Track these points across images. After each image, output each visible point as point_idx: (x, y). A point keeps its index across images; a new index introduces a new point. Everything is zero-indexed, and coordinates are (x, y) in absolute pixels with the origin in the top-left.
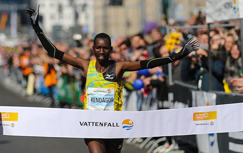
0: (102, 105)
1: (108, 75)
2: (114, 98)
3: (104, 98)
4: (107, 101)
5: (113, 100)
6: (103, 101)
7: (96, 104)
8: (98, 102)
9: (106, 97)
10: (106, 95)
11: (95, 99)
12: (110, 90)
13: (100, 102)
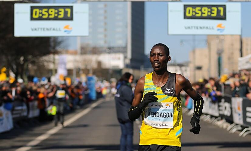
0: (159, 120)
1: (167, 89)
2: (173, 113)
3: (161, 113)
4: (165, 116)
5: (171, 115)
6: (161, 116)
7: (152, 119)
8: (155, 117)
9: (164, 112)
10: (164, 110)
11: (152, 113)
12: (169, 105)
13: (157, 117)
